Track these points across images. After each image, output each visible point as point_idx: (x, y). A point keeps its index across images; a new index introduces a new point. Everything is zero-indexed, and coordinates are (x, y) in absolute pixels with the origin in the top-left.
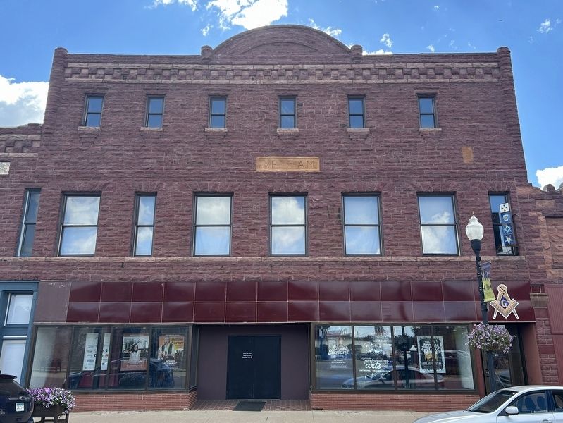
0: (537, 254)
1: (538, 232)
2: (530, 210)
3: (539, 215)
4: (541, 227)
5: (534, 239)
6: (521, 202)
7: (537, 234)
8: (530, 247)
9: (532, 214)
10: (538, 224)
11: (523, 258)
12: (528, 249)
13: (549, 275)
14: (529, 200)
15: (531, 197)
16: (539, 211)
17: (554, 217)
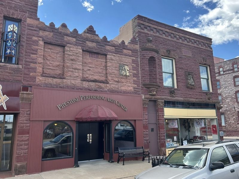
0: (32, 65)
1: (37, 51)
2: (34, 36)
3: (40, 40)
4: (39, 48)
5: (32, 55)
6: (29, 29)
7: (35, 52)
8: (28, 60)
9: (35, 38)
10: (37, 45)
11: (20, 66)
12: (26, 61)
13: (37, 80)
14: (35, 29)
15: (37, 27)
16: (40, 37)
17: (50, 44)
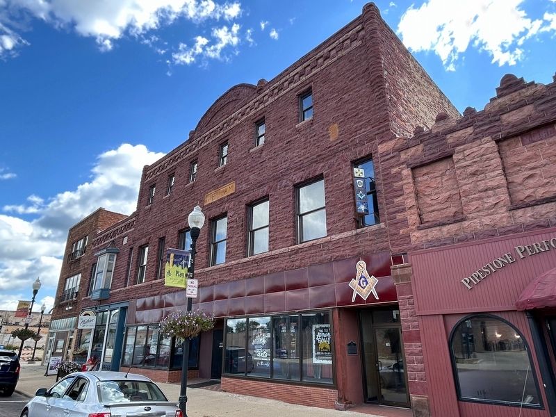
0: (399, 216)
1: (402, 190)
2: (393, 167)
3: (403, 169)
4: (405, 182)
5: (396, 200)
6: (383, 161)
7: (400, 193)
8: (392, 210)
9: (394, 170)
10: (401, 180)
11: (382, 225)
12: (389, 214)
13: (413, 239)
14: (392, 155)
15: (395, 150)
16: (402, 164)
17: (423, 165)
